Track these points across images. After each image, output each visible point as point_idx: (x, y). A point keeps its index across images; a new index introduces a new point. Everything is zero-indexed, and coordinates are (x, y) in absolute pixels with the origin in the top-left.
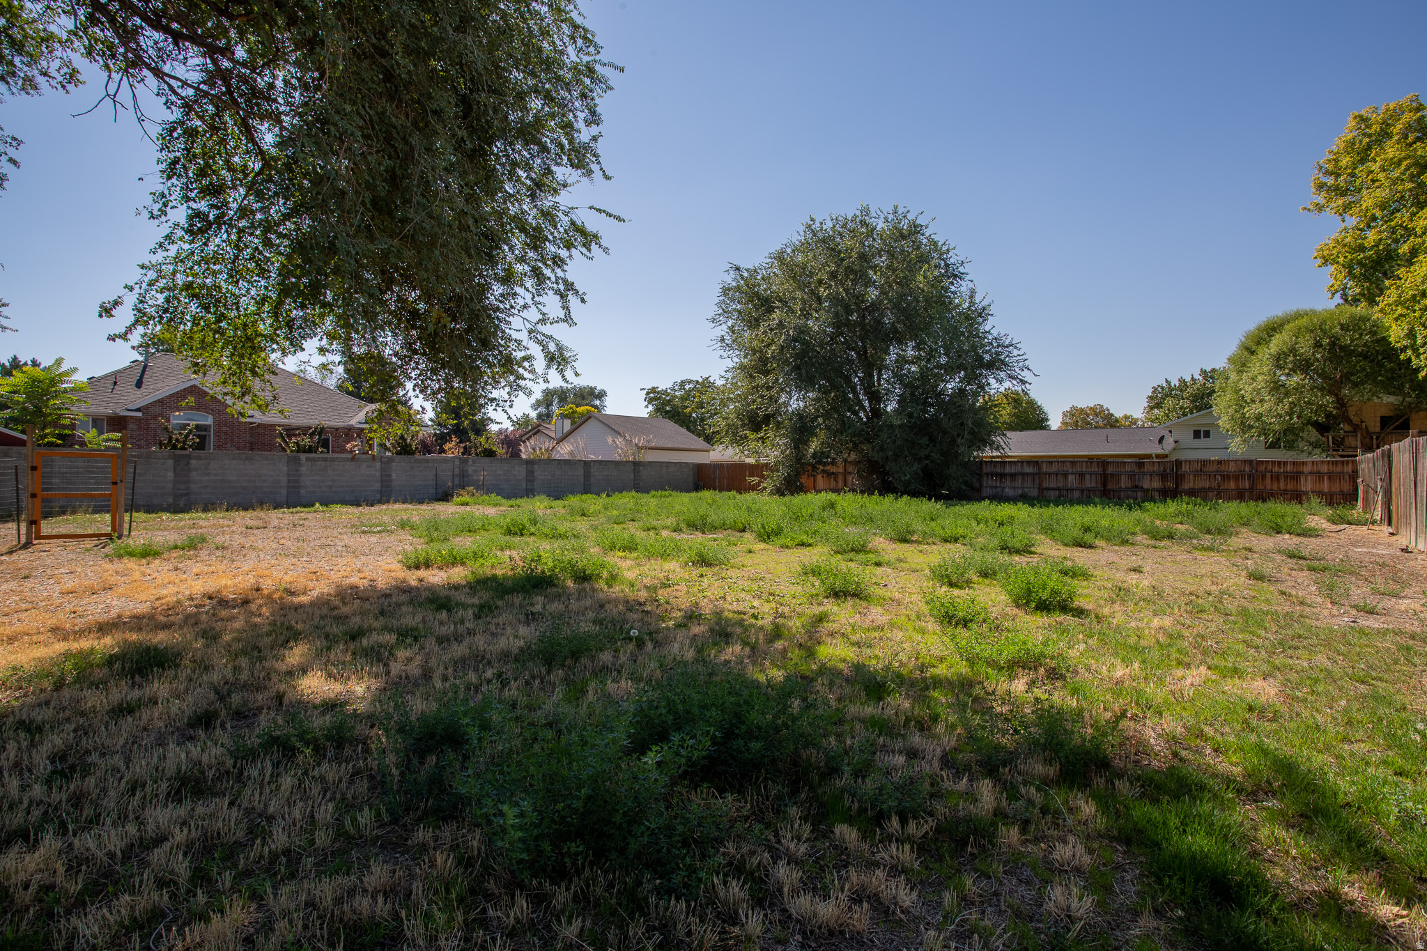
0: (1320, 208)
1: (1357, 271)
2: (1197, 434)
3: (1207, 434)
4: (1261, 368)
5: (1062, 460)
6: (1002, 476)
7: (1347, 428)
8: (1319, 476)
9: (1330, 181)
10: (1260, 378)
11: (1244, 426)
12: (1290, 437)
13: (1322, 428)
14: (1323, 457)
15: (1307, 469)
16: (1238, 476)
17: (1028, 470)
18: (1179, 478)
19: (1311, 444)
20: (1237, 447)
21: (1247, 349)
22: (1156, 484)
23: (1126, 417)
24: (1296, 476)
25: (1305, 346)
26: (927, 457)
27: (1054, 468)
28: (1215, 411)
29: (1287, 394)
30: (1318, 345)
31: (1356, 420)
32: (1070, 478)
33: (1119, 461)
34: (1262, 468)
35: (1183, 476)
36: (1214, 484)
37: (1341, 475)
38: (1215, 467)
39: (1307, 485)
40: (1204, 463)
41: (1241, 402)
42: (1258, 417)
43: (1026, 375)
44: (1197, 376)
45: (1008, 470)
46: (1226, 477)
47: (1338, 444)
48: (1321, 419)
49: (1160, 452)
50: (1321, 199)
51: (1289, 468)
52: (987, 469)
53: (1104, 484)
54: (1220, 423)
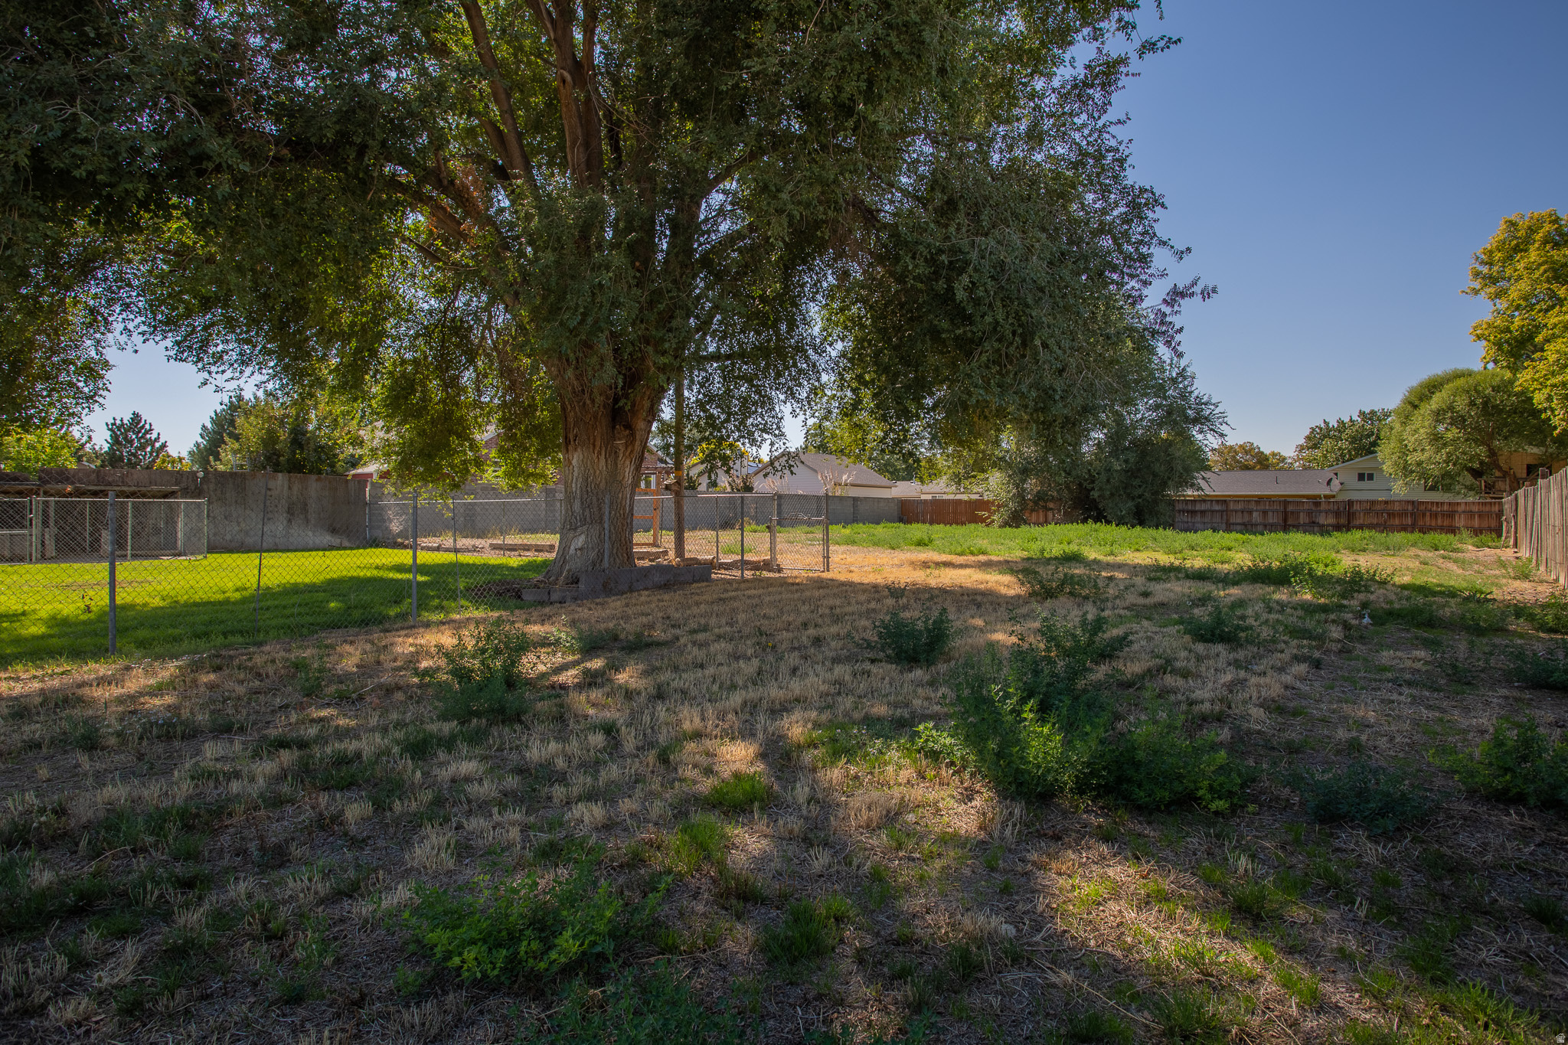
0: (1476, 292)
1: (1506, 347)
2: (1361, 477)
3: (1371, 477)
4: (1422, 423)
5: (1247, 499)
6: (1193, 513)
7: (1498, 474)
8: (1470, 514)
9: (1485, 270)
10: (1422, 431)
11: (1406, 470)
12: (1448, 481)
13: (1477, 474)
14: (1476, 499)
15: (1461, 509)
16: (1402, 514)
17: (1217, 507)
18: (1351, 516)
19: (1466, 487)
20: (1399, 489)
21: (1410, 403)
22: (1331, 520)
23: (1274, 454)
24: (1451, 515)
25: (1461, 403)
26: (1140, 496)
27: (1240, 507)
28: (1380, 456)
29: (1445, 445)
30: (1472, 404)
31: (1505, 467)
32: (1255, 514)
33: (1297, 500)
34: (1422, 508)
35: (1354, 514)
36: (1381, 521)
37: (1489, 514)
38: (1383, 506)
39: (1460, 522)
40: (1373, 503)
41: (1405, 451)
42: (1419, 464)
43: (1224, 428)
44: (1355, 418)
45: (1198, 507)
46: (1391, 515)
47: (1489, 488)
48: (1476, 465)
49: (1328, 492)
50: (1477, 285)
51: (1446, 508)
52: (1179, 507)
53: (1285, 520)
54: (1385, 467)
